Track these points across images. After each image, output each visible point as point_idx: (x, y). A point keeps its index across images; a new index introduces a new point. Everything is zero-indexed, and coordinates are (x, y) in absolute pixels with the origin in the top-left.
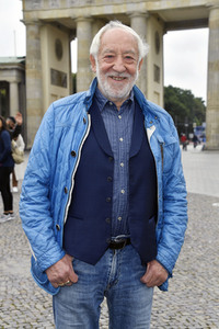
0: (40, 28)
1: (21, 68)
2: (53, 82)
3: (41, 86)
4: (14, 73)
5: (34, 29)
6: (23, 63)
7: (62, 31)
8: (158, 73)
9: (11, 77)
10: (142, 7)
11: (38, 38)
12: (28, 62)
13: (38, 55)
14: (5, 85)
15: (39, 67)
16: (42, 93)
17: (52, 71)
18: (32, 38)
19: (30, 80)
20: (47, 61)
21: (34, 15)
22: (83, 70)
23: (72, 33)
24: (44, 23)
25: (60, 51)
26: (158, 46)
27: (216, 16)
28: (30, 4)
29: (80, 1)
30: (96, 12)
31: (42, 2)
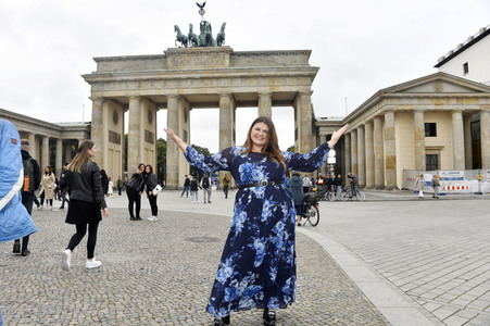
0: (103, 102)
1: (88, 130)
2: (110, 141)
3: (102, 143)
4: (83, 133)
5: (99, 103)
6: (89, 127)
7: (119, 105)
8: (186, 137)
9: (80, 137)
10: (175, 92)
11: (101, 110)
12: (93, 126)
13: (101, 121)
14: (75, 142)
15: (101, 130)
16: (102, 148)
17: (110, 132)
18: (97, 109)
20: (107, 126)
21: (99, 94)
22: (132, 132)
23: (126, 107)
24: (106, 100)
25: (116, 119)
26: (186, 117)
27: (224, 101)
28: (96, 87)
29: (133, 86)
30: (143, 93)
31: (106, 86)
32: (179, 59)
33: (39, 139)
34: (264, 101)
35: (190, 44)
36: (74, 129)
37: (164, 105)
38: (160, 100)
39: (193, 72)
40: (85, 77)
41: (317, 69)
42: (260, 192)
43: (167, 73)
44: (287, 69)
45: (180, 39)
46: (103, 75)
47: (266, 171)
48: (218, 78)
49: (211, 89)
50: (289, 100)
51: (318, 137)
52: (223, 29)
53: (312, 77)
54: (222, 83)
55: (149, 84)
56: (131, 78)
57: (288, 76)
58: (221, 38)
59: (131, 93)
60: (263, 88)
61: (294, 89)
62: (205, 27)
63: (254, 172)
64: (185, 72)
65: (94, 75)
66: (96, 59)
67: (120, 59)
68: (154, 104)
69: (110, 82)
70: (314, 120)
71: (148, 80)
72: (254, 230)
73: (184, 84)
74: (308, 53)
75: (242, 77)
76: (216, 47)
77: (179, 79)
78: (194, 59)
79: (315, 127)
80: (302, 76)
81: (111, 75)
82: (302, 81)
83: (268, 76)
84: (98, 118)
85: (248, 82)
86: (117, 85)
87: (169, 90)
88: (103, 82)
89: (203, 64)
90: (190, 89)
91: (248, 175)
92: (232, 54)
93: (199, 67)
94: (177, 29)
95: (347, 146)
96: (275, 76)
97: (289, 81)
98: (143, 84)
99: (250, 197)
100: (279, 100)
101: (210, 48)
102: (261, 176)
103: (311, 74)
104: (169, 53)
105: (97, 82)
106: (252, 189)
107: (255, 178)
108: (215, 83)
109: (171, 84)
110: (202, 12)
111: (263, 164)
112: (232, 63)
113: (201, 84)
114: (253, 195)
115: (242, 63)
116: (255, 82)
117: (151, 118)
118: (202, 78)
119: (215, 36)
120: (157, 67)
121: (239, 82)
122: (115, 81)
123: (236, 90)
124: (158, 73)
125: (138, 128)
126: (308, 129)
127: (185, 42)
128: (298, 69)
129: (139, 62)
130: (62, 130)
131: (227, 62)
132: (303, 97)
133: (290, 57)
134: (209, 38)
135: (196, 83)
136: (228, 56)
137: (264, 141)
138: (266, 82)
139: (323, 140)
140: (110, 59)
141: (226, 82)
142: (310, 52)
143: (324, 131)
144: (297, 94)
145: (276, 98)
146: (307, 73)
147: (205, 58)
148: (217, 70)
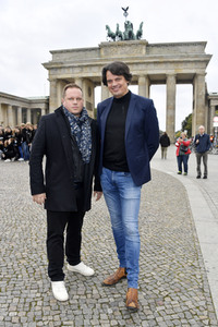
0: (57, 83)
1: (47, 102)
4: (44, 104)
5: (54, 83)
6: (48, 100)
9: (42, 106)
11: (56, 88)
12: (50, 99)
13: (56, 96)
14: (39, 110)
18: (53, 87)
19: (51, 108)
21: (54, 77)
24: (59, 80)
27: (142, 80)
28: (52, 72)
29: (77, 70)
30: (85, 75)
31: (58, 71)
32: (109, 50)
33: (15, 108)
34: (171, 80)
35: (117, 39)
36: (38, 102)
37: (99, 84)
38: (97, 80)
40: (44, 65)
41: (210, 56)
43: (101, 60)
44: (188, 56)
45: (110, 35)
46: (56, 63)
48: (137, 64)
50: (189, 79)
51: (209, 107)
52: (141, 27)
53: (207, 62)
54: (140, 67)
55: (88, 69)
56: (76, 65)
57: (189, 62)
58: (140, 34)
59: (76, 76)
60: (170, 71)
61: (193, 71)
62: (128, 25)
65: (50, 63)
66: (51, 52)
67: (68, 51)
68: (93, 83)
69: (61, 68)
70: (207, 95)
71: (87, 66)
74: (204, 44)
75: (155, 63)
76: (136, 41)
78: (120, 50)
79: (208, 100)
80: (199, 61)
81: (62, 63)
82: (199, 65)
83: (174, 62)
84: (54, 93)
85: (159, 66)
86: (66, 70)
88: (57, 68)
89: (126, 53)
92: (148, 45)
93: (124, 56)
94: (107, 28)
96: (179, 62)
97: (189, 65)
98: (84, 69)
101: (132, 42)
103: (206, 60)
104: (102, 46)
105: (53, 68)
108: (135, 67)
110: (126, 14)
112: (147, 52)
115: (155, 52)
116: (164, 66)
117: (90, 93)
119: (135, 33)
120: (93, 56)
121: (152, 66)
122: (65, 67)
123: (150, 72)
124: (95, 61)
126: (202, 101)
127: (114, 37)
128: (196, 56)
129: (81, 53)
130: (30, 102)
131: (144, 51)
132: (200, 77)
133: (191, 47)
134: (131, 34)
136: (144, 47)
138: (172, 66)
139: (213, 109)
140: (61, 52)
141: (143, 67)
142: (205, 43)
143: (213, 103)
144: (195, 75)
145: (180, 78)
146: (202, 59)
147: (128, 49)
148: (137, 58)
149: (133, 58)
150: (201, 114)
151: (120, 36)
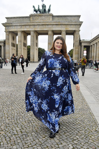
1: (4, 42)
2: (12, 46)
3: (9, 47)
5: (8, 33)
7: (15, 34)
9: (2, 44)
10: (33, 29)
11: (9, 35)
12: (6, 41)
13: (9, 39)
15: (9, 42)
16: (9, 49)
17: (12, 43)
18: (7, 35)
19: (6, 45)
20: (11, 41)
21: (8, 30)
22: (19, 43)
23: (17, 34)
24: (10, 32)
25: (14, 39)
26: (37, 38)
27: (50, 33)
28: (7, 28)
29: (19, 27)
30: (23, 30)
32: (35, 18)
34: (64, 33)
35: (38, 12)
37: (30, 34)
38: (28, 32)
39: (39, 22)
40: (3, 24)
41: (82, 22)
42: (57, 73)
43: (30, 23)
44: (72, 22)
45: (35, 10)
46: (9, 24)
47: (60, 63)
48: (48, 25)
49: (45, 29)
50: (72, 33)
51: (81, 46)
52: (50, 7)
53: (80, 25)
54: (49, 26)
55: (24, 27)
56: (18, 24)
57: (72, 25)
58: (49, 10)
59: (18, 30)
60: (63, 29)
61: (74, 29)
62: (44, 6)
63: (55, 63)
64: (36, 23)
65: (6, 23)
66: (6, 18)
67: (14, 18)
68: (26, 33)
69: (11, 26)
70: (80, 40)
71: (24, 25)
72: (54, 90)
73: (36, 27)
75: (56, 25)
76: (47, 14)
77: (35, 25)
78: (40, 18)
79: (80, 43)
80: (77, 25)
81: (11, 24)
82: (77, 26)
83: (65, 24)
84: (8, 38)
85: (58, 26)
86: (14, 27)
87: (31, 29)
88: (9, 26)
89: (43, 20)
90: (38, 29)
91: (52, 64)
92: (53, 16)
93: (42, 21)
94: (34, 7)
95: (91, 49)
96: (68, 25)
97: (72, 26)
98: (22, 27)
99: (52, 75)
100: (68, 33)
101: (45, 14)
102: (58, 65)
103: (80, 24)
104: (31, 16)
105: (7, 26)
106: (54, 71)
107: (55, 66)
108: (47, 26)
109: (32, 27)
110: (43, 1)
111: (59, 60)
112: (53, 19)
113: (42, 27)
114: (54, 74)
115: (56, 19)
116: (60, 26)
117: (25, 38)
118: (42, 25)
119: (47, 10)
120: (27, 21)
121: (55, 26)
123: (54, 29)
124: (27, 23)
125: (21, 42)
126: (78, 43)
127: (37, 12)
128: (76, 22)
129: (21, 19)
131: (51, 19)
132: (77, 32)
133: (73, 18)
134: (45, 10)
135: (40, 27)
136: (51, 17)
137: (61, 48)
138: (63, 26)
139: (83, 47)
140: (11, 18)
141: (51, 26)
142: (80, 16)
143: (83, 44)
144: (75, 31)
145: (68, 32)
146: (78, 23)
147: (43, 17)
148: (48, 22)
149: (46, 22)
150: (77, 49)
151: (40, 11)
